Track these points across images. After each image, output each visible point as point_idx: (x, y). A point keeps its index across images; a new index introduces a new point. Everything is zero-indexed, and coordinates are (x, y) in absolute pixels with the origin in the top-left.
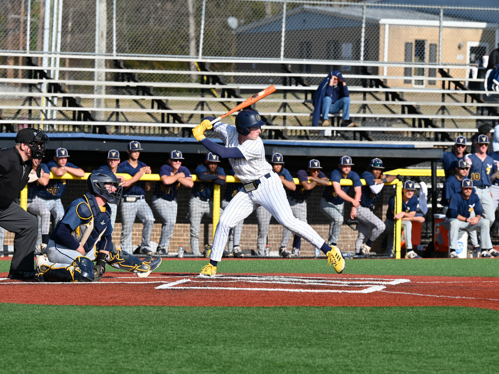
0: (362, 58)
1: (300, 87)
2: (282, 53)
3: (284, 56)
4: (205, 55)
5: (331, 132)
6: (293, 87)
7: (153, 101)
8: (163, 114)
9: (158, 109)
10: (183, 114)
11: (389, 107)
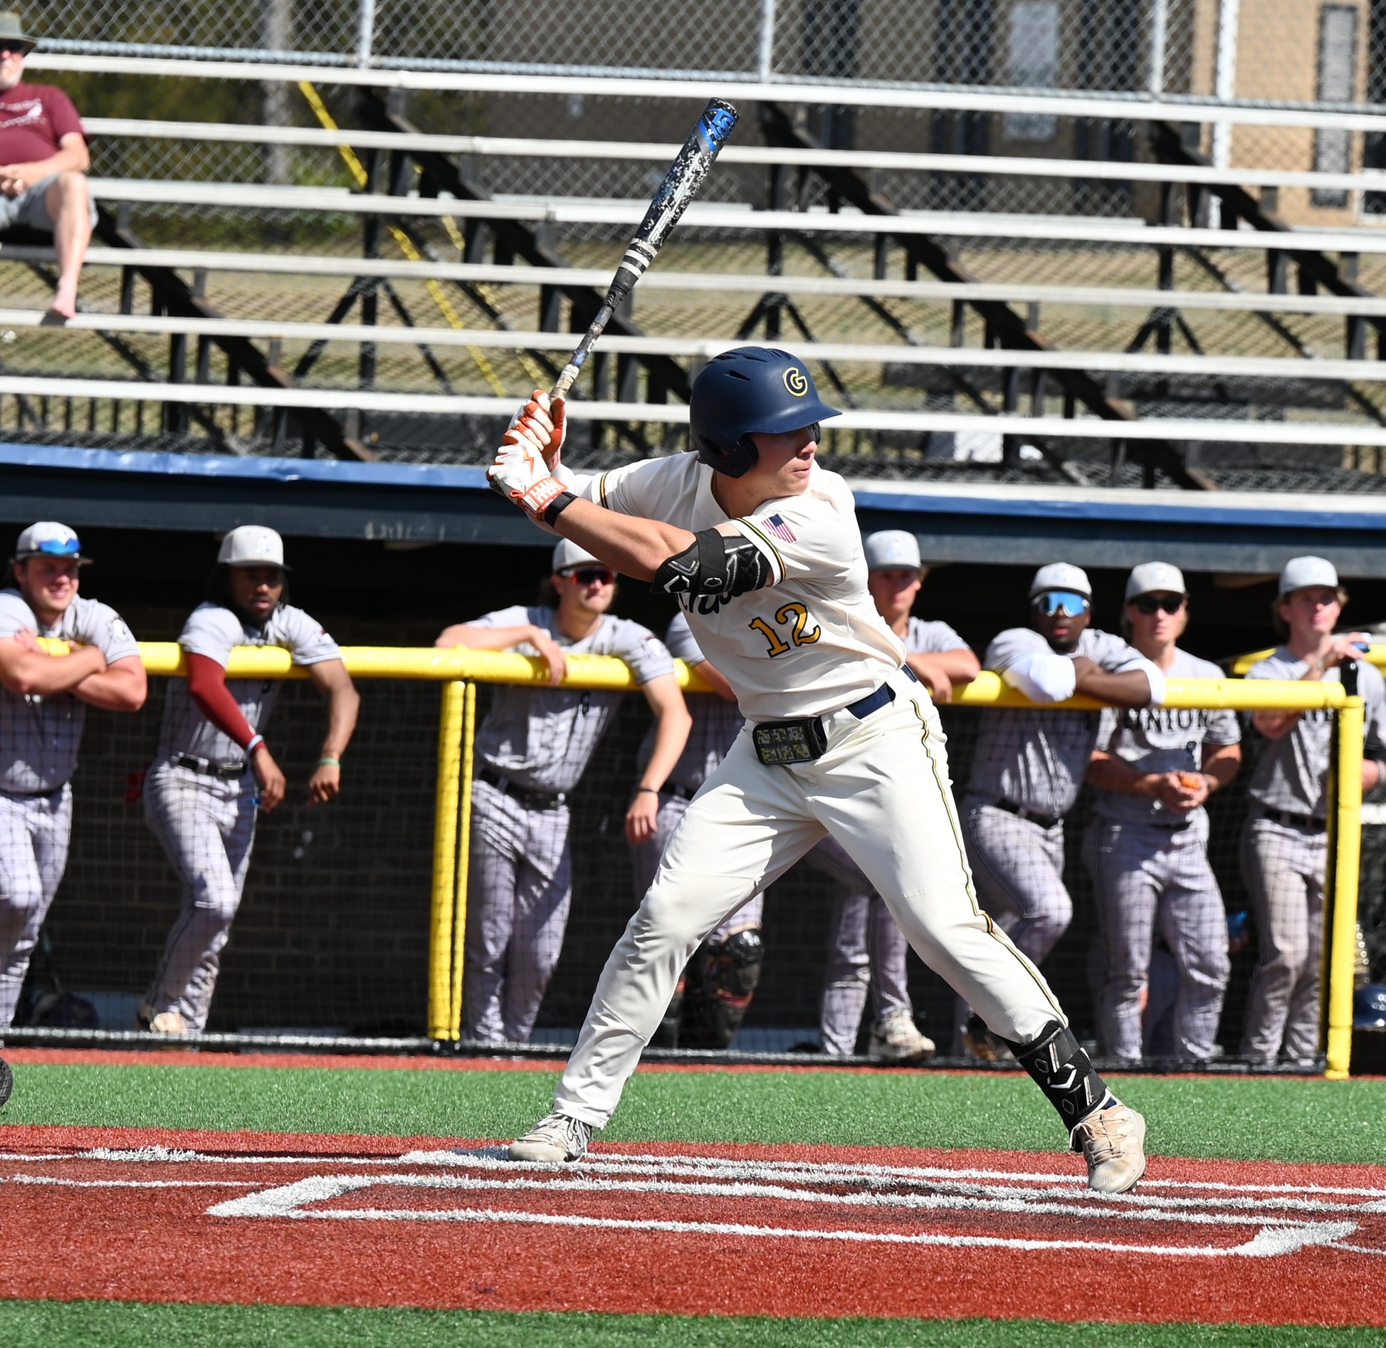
0: (1156, 82)
1: (851, 220)
2: (766, 51)
3: (775, 63)
4: (386, 53)
5: (998, 442)
6: (817, 219)
7: (129, 271)
8: (177, 340)
9: (156, 312)
10: (275, 343)
11: (1286, 322)
